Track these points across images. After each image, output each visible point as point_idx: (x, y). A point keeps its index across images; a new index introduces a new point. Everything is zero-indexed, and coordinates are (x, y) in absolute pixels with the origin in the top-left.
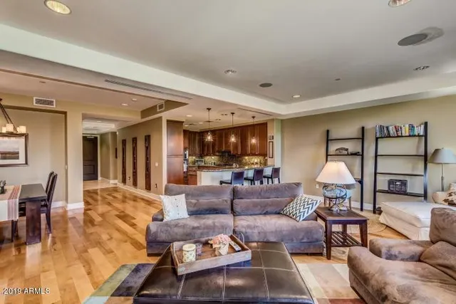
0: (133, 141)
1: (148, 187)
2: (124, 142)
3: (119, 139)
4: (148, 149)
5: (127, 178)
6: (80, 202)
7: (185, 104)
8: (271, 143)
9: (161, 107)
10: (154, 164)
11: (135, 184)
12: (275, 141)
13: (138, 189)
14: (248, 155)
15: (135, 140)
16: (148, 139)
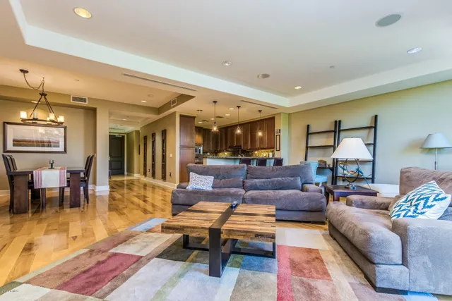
0: (153, 136)
1: (164, 178)
2: (145, 138)
3: (142, 136)
4: (164, 141)
5: (148, 170)
6: (106, 185)
7: (193, 97)
8: (278, 137)
9: (174, 102)
10: (169, 155)
11: (154, 175)
12: (281, 134)
13: (156, 180)
14: (257, 149)
15: (154, 135)
16: (164, 133)
